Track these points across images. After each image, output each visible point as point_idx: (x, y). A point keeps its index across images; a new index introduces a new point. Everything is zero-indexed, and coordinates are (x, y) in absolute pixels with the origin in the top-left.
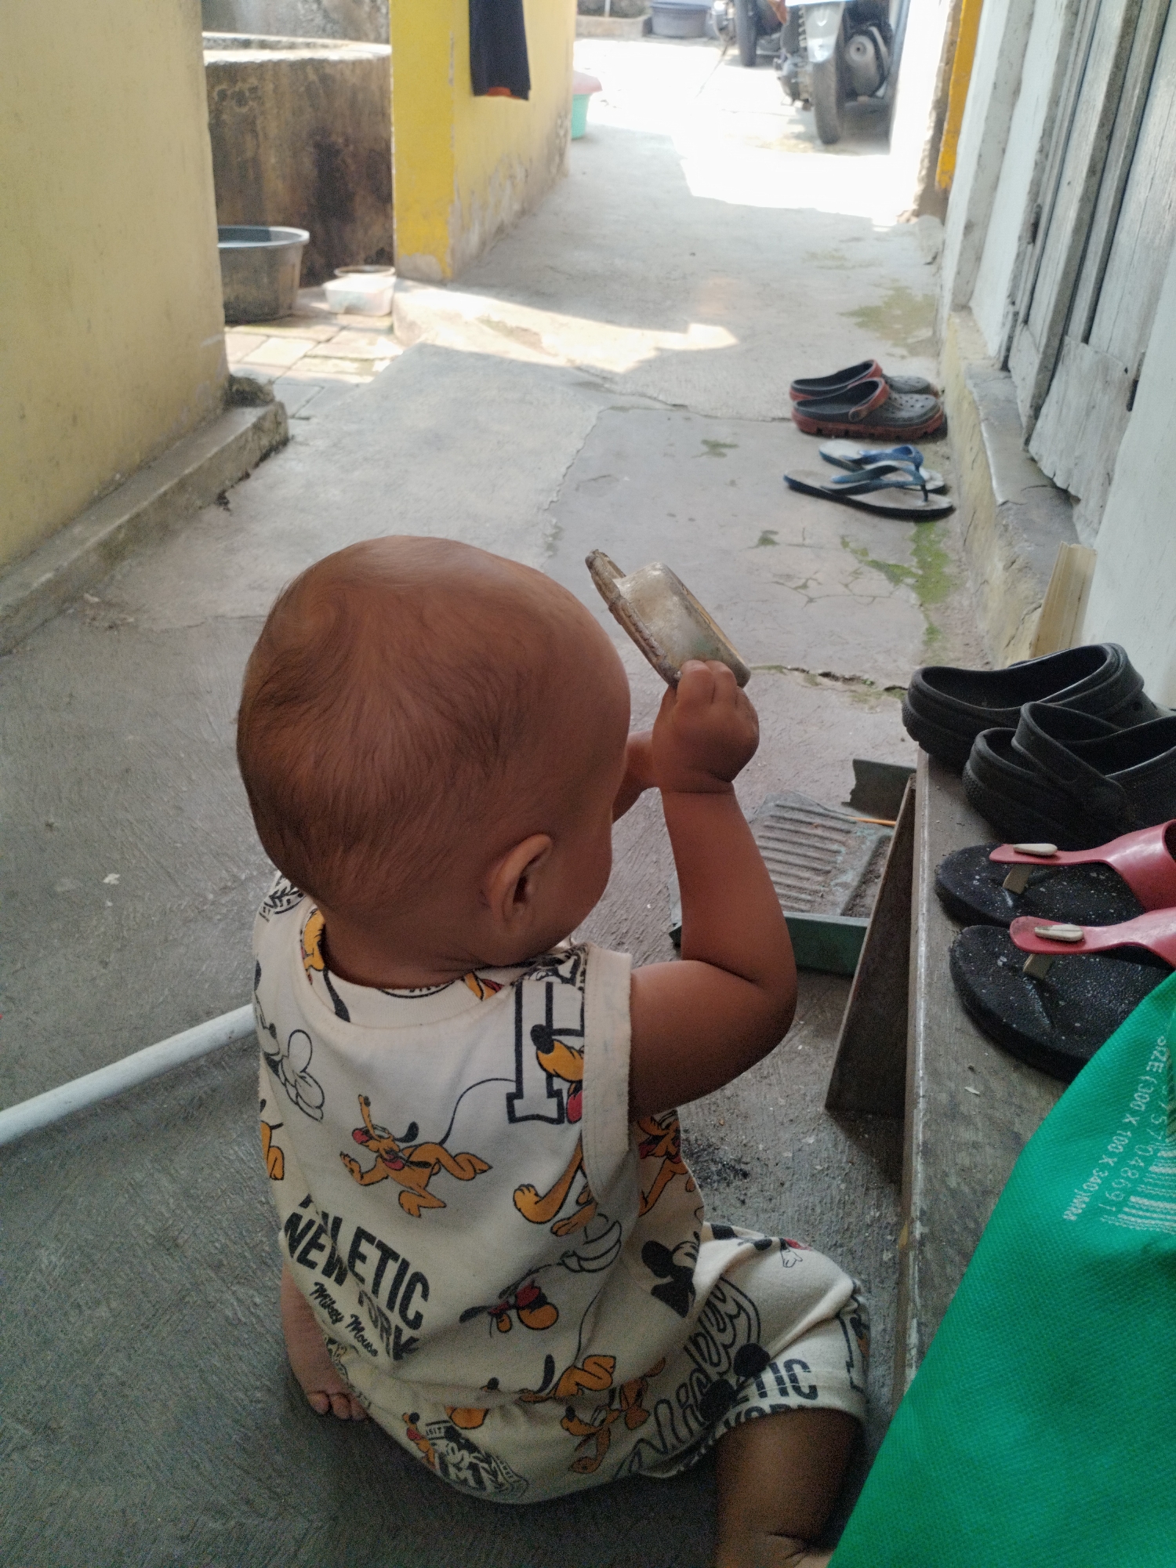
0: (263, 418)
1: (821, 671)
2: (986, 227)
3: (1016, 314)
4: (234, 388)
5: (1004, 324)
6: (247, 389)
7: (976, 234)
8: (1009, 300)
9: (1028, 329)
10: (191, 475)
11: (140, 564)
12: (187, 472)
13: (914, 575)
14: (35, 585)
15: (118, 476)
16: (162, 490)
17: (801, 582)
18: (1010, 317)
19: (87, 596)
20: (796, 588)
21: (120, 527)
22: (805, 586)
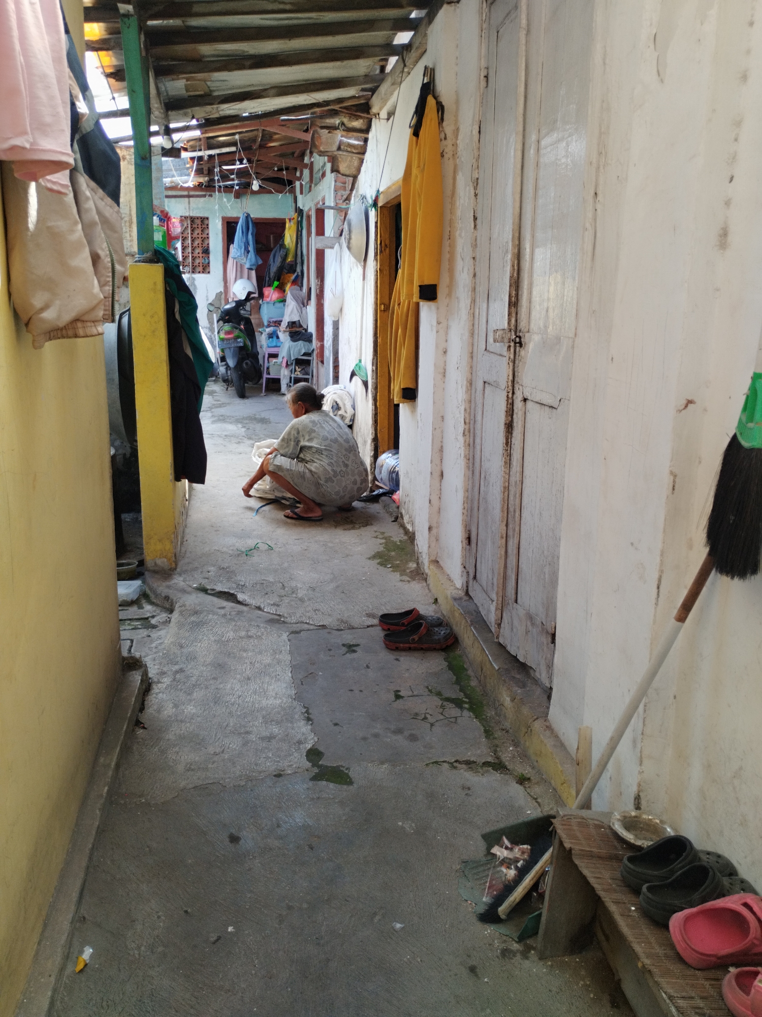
0: (142, 674)
1: (453, 761)
2: (438, 527)
3: (468, 572)
4: (125, 662)
5: (462, 576)
6: (131, 662)
7: (434, 531)
8: (462, 566)
9: (477, 581)
10: (130, 717)
13: (466, 703)
14: (104, 795)
17: (423, 716)
18: (465, 573)
20: (422, 720)
21: (119, 752)
22: (425, 718)
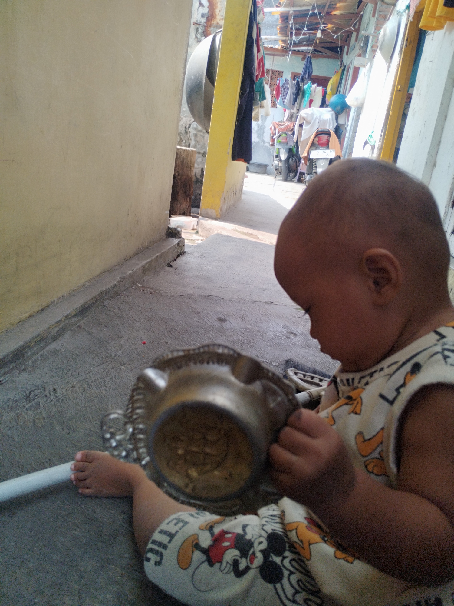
0: (179, 242)
4: (169, 231)
6: (174, 232)
10: (164, 253)
11: (150, 278)
12: (163, 251)
14: (127, 274)
15: (142, 248)
16: (157, 255)
19: (138, 283)
21: (147, 263)
